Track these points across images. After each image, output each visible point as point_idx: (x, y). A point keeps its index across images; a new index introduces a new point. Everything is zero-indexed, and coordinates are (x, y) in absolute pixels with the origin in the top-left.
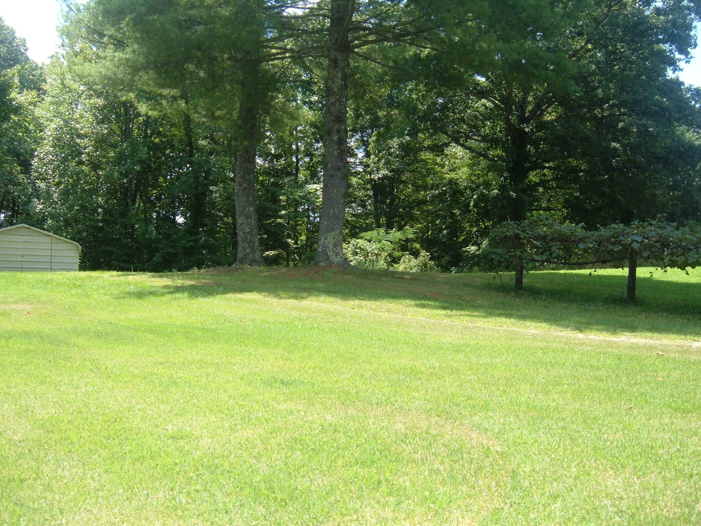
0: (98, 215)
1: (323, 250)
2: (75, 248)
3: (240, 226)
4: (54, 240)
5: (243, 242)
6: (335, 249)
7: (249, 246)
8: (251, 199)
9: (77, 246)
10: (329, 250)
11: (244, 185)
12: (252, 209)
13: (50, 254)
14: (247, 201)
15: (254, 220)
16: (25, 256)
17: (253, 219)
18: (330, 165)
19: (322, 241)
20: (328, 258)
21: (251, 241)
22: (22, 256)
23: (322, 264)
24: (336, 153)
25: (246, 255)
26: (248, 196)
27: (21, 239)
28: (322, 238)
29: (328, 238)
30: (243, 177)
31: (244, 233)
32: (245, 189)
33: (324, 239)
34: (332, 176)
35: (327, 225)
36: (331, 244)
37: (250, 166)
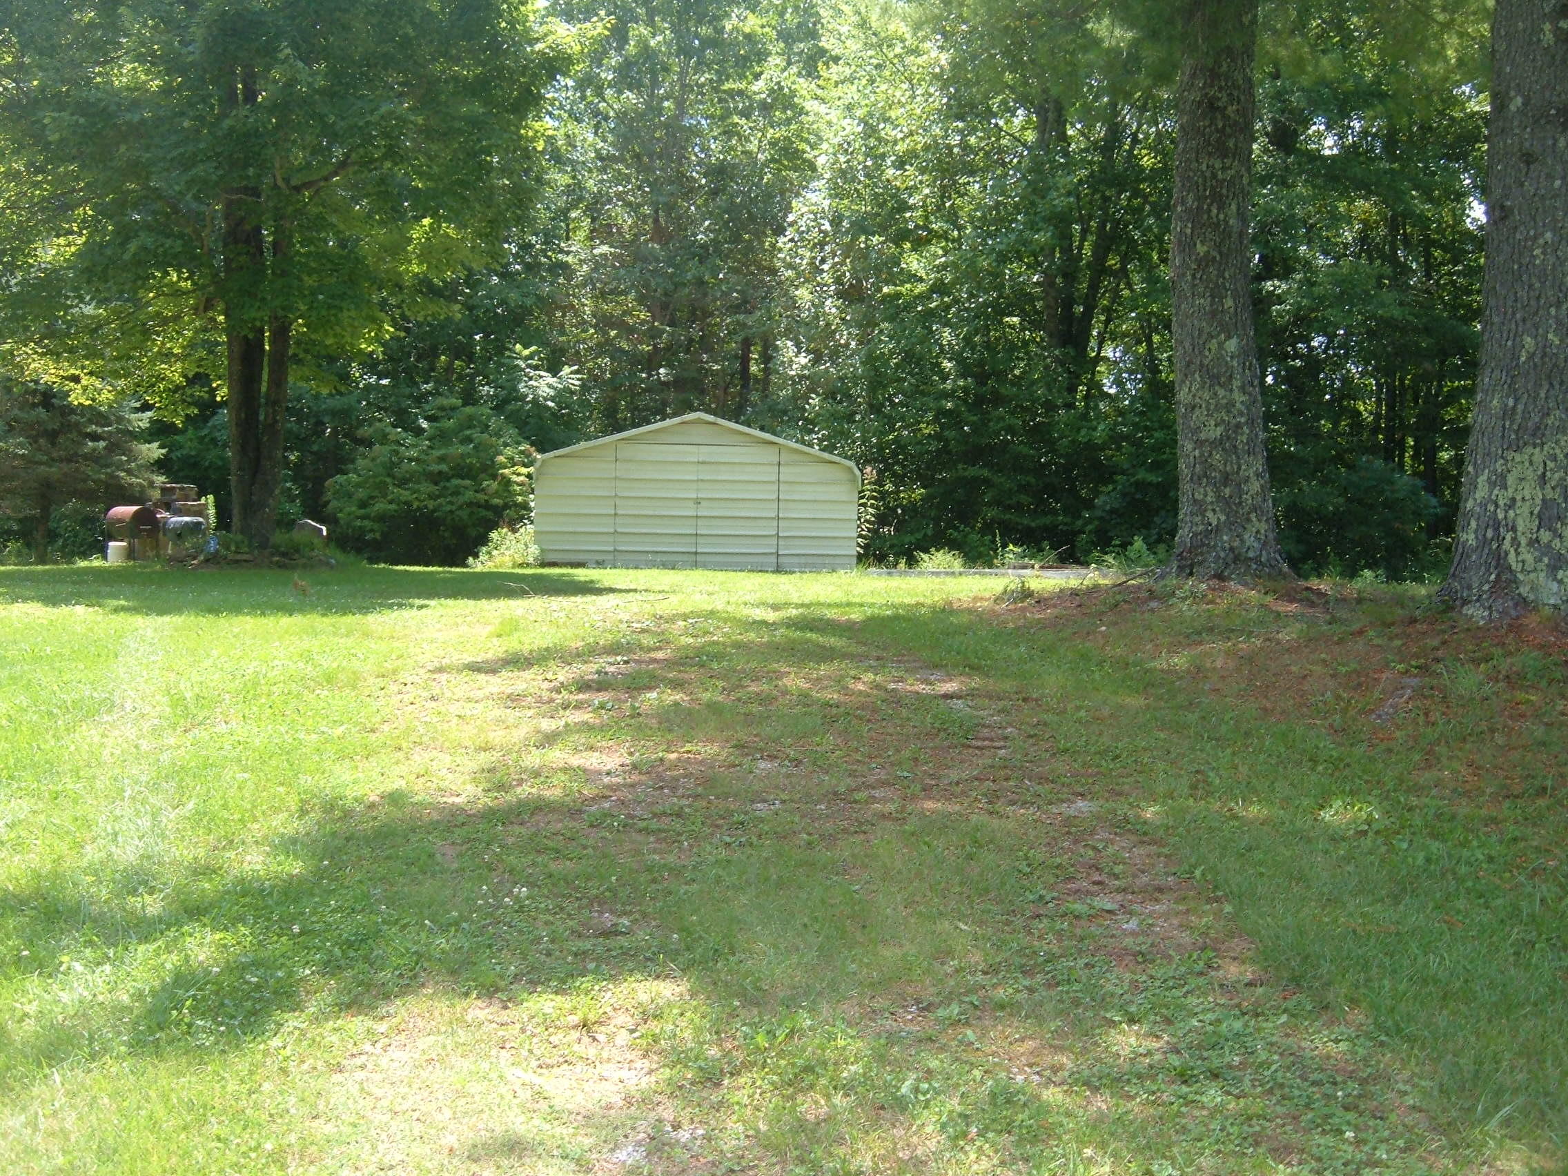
0: (944, 378)
1: (1484, 542)
2: (842, 475)
3: (1185, 416)
4: (785, 457)
5: (1196, 480)
6: (1545, 536)
7: (1219, 498)
8: (1229, 303)
9: (850, 469)
10: (1515, 542)
11: (1201, 249)
12: (1232, 345)
13: (775, 496)
14: (1213, 314)
15: (1242, 389)
16: (704, 503)
17: (1236, 383)
18: (1519, 101)
19: (1481, 494)
20: (1505, 581)
21: (1226, 479)
22: (698, 502)
23: (1476, 613)
24: (1548, 37)
25: (1207, 533)
26: (1216, 294)
27: (693, 454)
28: (1482, 479)
29: (1511, 480)
30: (1195, 216)
31: (1199, 443)
32: (1204, 263)
33: (1492, 484)
34: (1528, 159)
35: (1509, 413)
36: (1523, 510)
37: (1224, 169)
